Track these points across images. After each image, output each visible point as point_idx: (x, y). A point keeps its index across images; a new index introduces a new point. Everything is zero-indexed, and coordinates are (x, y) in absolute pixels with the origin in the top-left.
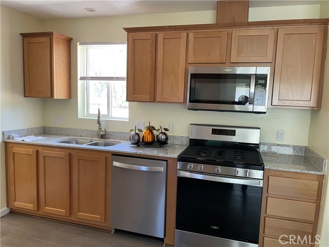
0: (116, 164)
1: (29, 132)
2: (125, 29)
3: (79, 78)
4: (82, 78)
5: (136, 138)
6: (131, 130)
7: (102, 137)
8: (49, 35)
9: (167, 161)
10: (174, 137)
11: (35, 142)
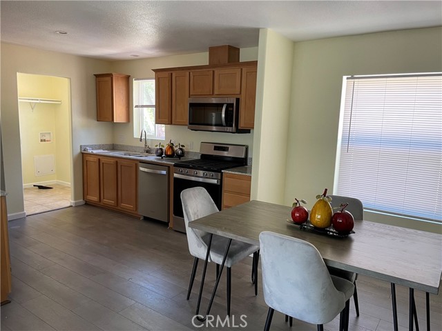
0: (141, 169)
1: (100, 147)
2: (153, 70)
3: (134, 106)
4: (137, 106)
5: (159, 151)
6: (156, 146)
7: (147, 152)
8: (110, 75)
9: (169, 167)
10: (188, 152)
11: (104, 154)
